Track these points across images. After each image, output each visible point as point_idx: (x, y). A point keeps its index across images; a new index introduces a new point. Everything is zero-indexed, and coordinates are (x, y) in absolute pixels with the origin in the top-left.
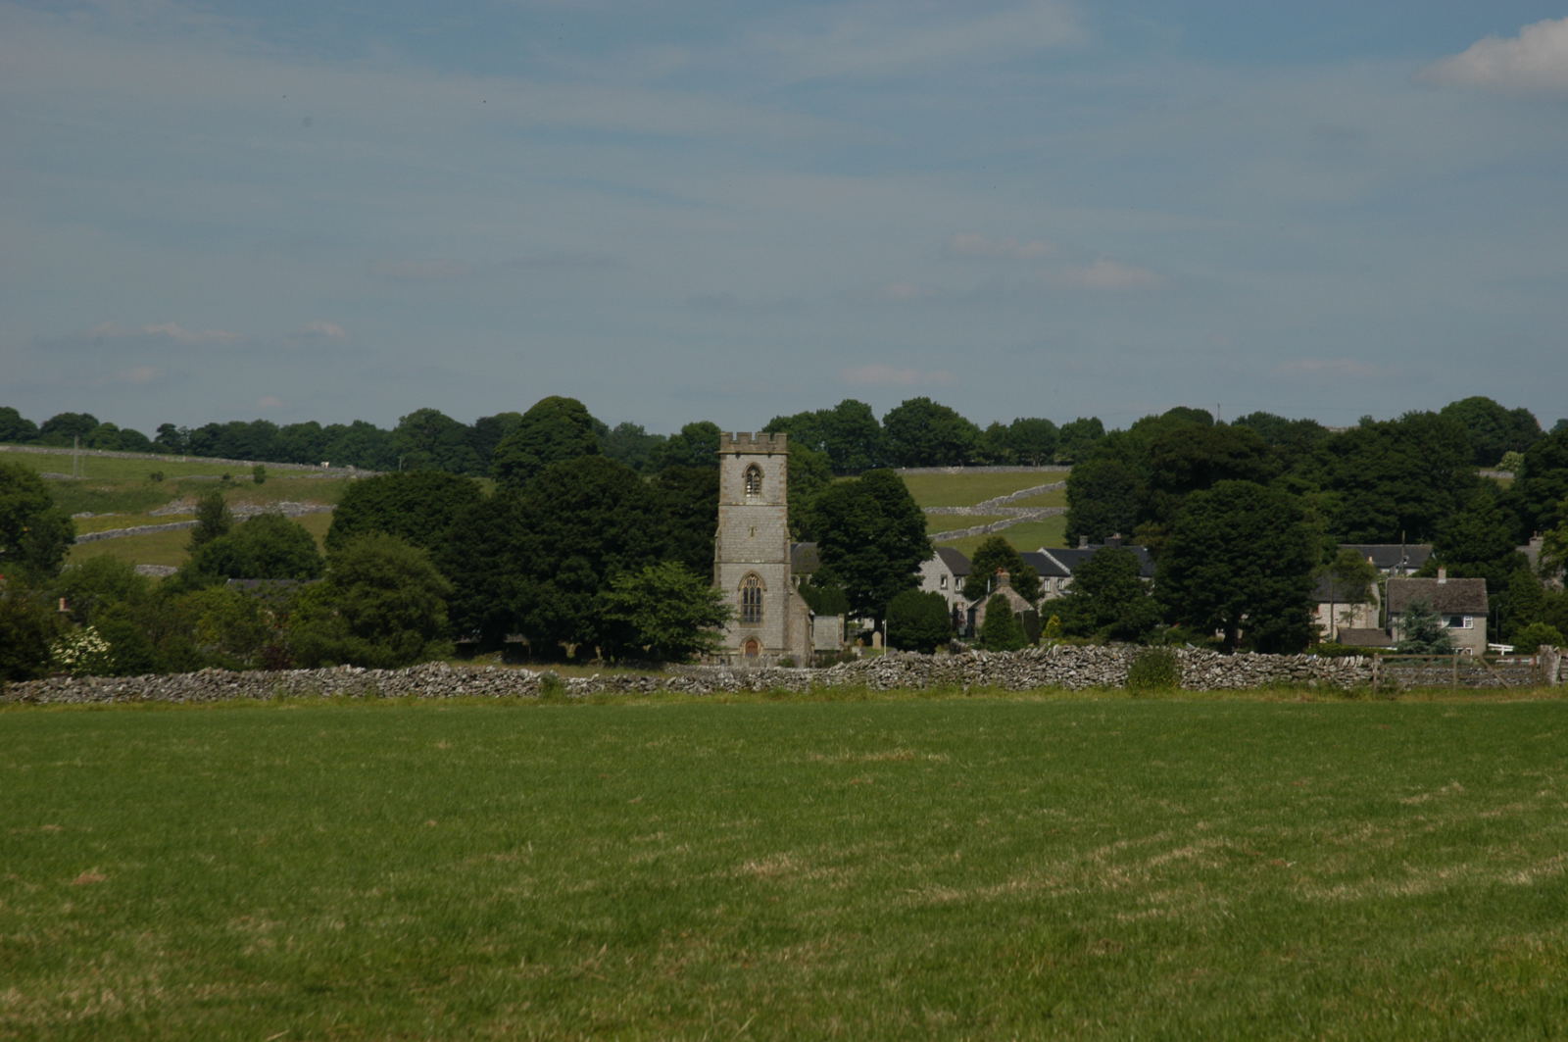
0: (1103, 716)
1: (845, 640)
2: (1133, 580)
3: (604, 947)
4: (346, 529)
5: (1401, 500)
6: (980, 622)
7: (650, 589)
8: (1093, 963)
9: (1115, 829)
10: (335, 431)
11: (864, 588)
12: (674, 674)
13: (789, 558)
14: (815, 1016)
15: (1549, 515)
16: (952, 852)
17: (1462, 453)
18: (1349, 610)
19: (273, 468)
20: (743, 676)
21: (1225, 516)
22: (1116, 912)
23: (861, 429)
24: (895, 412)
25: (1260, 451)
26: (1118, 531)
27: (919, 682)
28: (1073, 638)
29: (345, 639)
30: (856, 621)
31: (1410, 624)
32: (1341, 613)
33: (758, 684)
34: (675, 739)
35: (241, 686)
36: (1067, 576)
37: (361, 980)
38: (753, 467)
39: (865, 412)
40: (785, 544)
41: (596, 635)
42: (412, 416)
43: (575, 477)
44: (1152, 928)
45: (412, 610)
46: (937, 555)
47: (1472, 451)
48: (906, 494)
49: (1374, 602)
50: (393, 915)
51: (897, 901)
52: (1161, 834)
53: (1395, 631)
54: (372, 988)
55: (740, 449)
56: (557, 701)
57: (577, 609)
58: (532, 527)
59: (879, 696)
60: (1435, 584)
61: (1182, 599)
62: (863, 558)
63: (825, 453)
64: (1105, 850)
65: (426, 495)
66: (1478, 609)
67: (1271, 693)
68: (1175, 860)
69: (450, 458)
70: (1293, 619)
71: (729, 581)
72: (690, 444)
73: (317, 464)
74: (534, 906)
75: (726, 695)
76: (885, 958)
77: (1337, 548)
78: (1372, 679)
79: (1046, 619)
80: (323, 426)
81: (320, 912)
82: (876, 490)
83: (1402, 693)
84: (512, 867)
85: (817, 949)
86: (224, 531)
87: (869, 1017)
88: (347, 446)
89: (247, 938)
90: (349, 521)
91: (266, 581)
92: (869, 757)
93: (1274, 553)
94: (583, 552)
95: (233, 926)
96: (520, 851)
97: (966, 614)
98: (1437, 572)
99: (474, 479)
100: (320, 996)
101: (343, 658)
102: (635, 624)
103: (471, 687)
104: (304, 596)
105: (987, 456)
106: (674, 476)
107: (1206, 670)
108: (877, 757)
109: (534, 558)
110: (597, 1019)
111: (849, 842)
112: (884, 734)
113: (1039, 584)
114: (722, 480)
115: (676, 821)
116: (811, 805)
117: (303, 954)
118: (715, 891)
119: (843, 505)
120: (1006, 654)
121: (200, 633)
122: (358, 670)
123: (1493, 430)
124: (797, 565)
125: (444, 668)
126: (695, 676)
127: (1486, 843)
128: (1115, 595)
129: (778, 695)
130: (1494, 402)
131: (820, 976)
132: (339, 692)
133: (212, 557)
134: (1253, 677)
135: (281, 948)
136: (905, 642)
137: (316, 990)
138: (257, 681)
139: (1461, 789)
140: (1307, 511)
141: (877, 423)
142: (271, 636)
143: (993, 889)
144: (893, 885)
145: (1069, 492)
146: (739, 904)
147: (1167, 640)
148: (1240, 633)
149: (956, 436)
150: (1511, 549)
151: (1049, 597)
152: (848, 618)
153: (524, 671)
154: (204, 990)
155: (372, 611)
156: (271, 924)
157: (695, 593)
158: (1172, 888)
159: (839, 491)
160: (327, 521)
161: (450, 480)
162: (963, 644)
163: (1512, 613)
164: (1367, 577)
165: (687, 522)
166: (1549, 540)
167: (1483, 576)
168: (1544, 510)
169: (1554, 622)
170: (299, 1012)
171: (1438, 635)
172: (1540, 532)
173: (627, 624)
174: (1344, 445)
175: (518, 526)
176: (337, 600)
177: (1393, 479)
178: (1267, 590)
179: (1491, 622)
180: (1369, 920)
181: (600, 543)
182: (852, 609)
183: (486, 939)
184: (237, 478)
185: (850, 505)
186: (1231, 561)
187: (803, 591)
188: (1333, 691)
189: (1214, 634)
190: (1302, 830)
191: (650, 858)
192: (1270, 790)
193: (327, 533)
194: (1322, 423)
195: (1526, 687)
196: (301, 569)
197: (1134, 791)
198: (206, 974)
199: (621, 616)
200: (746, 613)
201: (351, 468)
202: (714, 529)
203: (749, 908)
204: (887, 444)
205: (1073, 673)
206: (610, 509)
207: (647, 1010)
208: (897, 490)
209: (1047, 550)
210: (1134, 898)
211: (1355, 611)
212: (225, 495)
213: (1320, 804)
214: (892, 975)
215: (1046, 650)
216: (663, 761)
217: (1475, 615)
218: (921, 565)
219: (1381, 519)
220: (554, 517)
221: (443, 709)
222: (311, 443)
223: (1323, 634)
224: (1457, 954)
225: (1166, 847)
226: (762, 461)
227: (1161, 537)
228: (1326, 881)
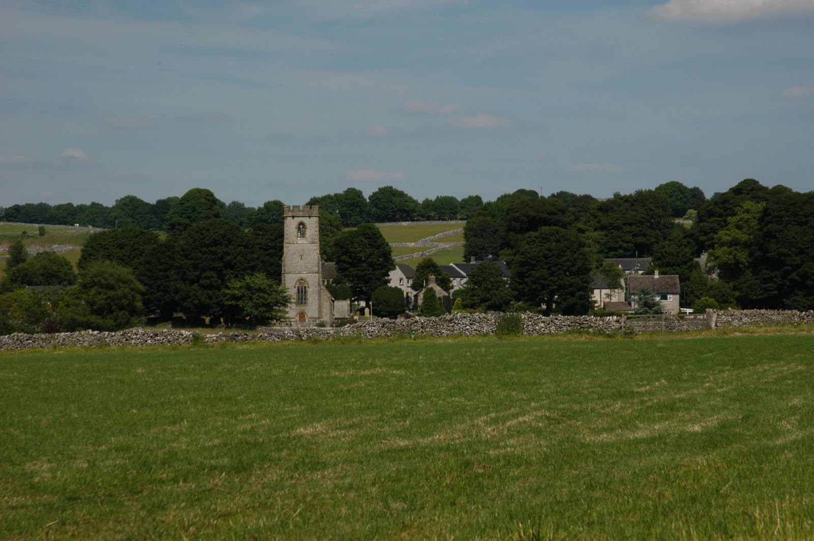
0: (483, 350)
1: (351, 312)
2: (499, 279)
3: (224, 474)
4: (88, 259)
5: (635, 235)
6: (420, 302)
7: (248, 288)
8: (477, 476)
9: (489, 407)
10: (82, 208)
11: (359, 285)
12: (261, 331)
13: (321, 270)
14: (334, 506)
15: (710, 242)
16: (405, 421)
17: (666, 211)
18: (609, 293)
19: (49, 228)
20: (297, 332)
21: (546, 245)
22: (489, 450)
23: (357, 203)
24: (375, 194)
25: (563, 211)
26: (491, 254)
27: (389, 334)
28: (468, 309)
29: (89, 317)
30: (356, 303)
31: (640, 299)
32: (605, 294)
33: (305, 336)
34: (261, 366)
35: (34, 342)
36: (465, 277)
37: (96, 494)
38: (301, 223)
39: (359, 194)
40: (318, 263)
41: (221, 312)
42: (122, 199)
43: (208, 230)
44: (507, 458)
45: (124, 301)
46: (397, 268)
47: (671, 210)
48: (381, 236)
49: (622, 288)
50: (113, 460)
51: (376, 447)
52: (513, 409)
53: (633, 303)
54: (103, 497)
55: (294, 214)
56: (200, 347)
57: (210, 298)
58: (186, 256)
59: (368, 341)
60: (653, 278)
61: (524, 288)
62: (359, 270)
63: (338, 215)
64: (484, 418)
65: (130, 241)
66: (675, 291)
67: (570, 336)
68: (520, 423)
69: (142, 221)
70: (581, 298)
71: (290, 283)
72: (268, 212)
73: (73, 225)
74: (187, 453)
75: (289, 342)
76: (370, 476)
77: (603, 261)
78: (621, 328)
79: (454, 300)
80: (75, 205)
81: (75, 459)
82: (365, 234)
83: (636, 335)
84: (176, 433)
85: (335, 472)
86: (24, 261)
87: (361, 507)
88: (88, 216)
89: (37, 473)
90: (90, 255)
91: (47, 287)
92: (362, 372)
93: (570, 264)
94: (213, 269)
95: (29, 467)
96: (180, 424)
97: (413, 298)
98: (654, 272)
99: (155, 232)
100: (75, 502)
101: (87, 326)
102: (241, 306)
103: (155, 340)
104: (66, 294)
105: (423, 216)
106: (260, 229)
107: (536, 324)
108: (367, 372)
109: (187, 272)
110: (220, 511)
111: (352, 417)
112: (370, 360)
113: (451, 282)
114: (285, 231)
115: (262, 408)
116: (332, 398)
117: (66, 480)
118: (282, 444)
119: (348, 242)
120: (433, 318)
121: (12, 314)
122: (96, 332)
123: (681, 198)
124: (325, 273)
125: (141, 331)
126: (272, 332)
127: (678, 411)
128: (490, 287)
129: (316, 341)
130: (682, 184)
131: (336, 486)
132: (86, 344)
133: (18, 274)
134: (561, 328)
135: (54, 477)
136: (382, 313)
137: (73, 499)
138: (42, 339)
139: (666, 383)
140: (587, 241)
141: (365, 200)
142: (49, 315)
143: (426, 439)
144: (375, 439)
145: (465, 234)
146: (295, 450)
147: (516, 309)
148: (554, 306)
149: (406, 206)
150: (691, 260)
151: (456, 288)
152: (352, 301)
153: (183, 332)
154: (13, 500)
155: (102, 302)
156: (49, 465)
157: (272, 289)
158: (519, 437)
159: (346, 235)
160: (79, 256)
161: (142, 233)
162: (412, 314)
163: (692, 292)
164: (618, 275)
165: (267, 253)
166: (711, 255)
167: (677, 274)
168: (708, 239)
169: (714, 297)
170: (64, 510)
171: (655, 304)
172: (706, 251)
173: (237, 306)
174: (606, 207)
175: (179, 256)
176: (84, 296)
177: (631, 224)
178: (567, 283)
179: (682, 297)
180: (618, 451)
181: (222, 264)
182: (354, 297)
183: (162, 471)
184: (30, 233)
185: (352, 242)
186: (549, 268)
187: (328, 287)
188: (601, 334)
189: (541, 306)
190: (584, 406)
191: (249, 427)
192: (569, 386)
193: (78, 261)
194: (594, 196)
195: (699, 331)
196: (65, 280)
197: (499, 388)
198: (14, 492)
199: (234, 302)
200: (299, 299)
201: (90, 227)
202: (281, 256)
203: (300, 452)
204: (371, 210)
205: (468, 327)
206: (227, 246)
207: (246, 505)
208: (376, 234)
209: (455, 264)
210: (498, 443)
211: (613, 293)
212: (24, 242)
213: (594, 392)
214: (373, 485)
215: (454, 316)
216: (255, 377)
217: (673, 294)
218: (389, 273)
219: (625, 245)
220: (197, 251)
221: (140, 352)
222: (69, 214)
223: (596, 305)
224: (662, 467)
225: (515, 416)
226: (306, 220)
227: (512, 257)
228: (598, 432)
